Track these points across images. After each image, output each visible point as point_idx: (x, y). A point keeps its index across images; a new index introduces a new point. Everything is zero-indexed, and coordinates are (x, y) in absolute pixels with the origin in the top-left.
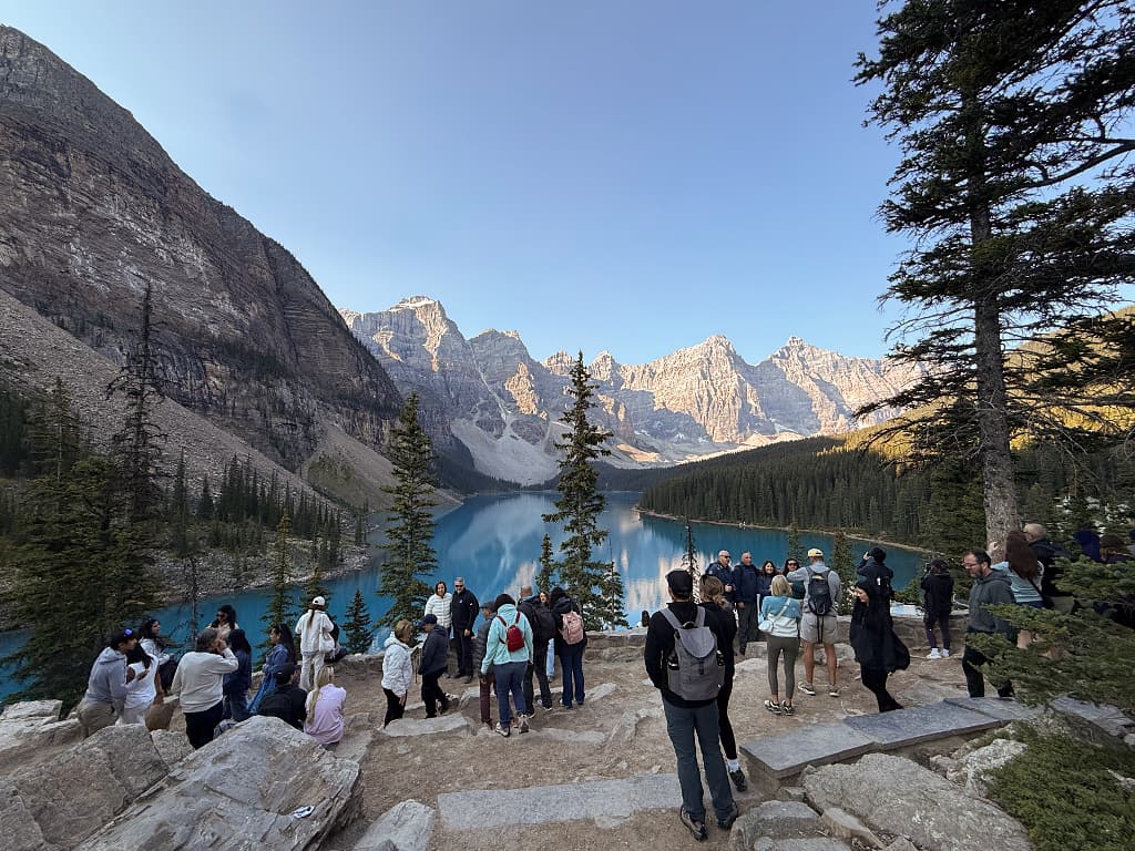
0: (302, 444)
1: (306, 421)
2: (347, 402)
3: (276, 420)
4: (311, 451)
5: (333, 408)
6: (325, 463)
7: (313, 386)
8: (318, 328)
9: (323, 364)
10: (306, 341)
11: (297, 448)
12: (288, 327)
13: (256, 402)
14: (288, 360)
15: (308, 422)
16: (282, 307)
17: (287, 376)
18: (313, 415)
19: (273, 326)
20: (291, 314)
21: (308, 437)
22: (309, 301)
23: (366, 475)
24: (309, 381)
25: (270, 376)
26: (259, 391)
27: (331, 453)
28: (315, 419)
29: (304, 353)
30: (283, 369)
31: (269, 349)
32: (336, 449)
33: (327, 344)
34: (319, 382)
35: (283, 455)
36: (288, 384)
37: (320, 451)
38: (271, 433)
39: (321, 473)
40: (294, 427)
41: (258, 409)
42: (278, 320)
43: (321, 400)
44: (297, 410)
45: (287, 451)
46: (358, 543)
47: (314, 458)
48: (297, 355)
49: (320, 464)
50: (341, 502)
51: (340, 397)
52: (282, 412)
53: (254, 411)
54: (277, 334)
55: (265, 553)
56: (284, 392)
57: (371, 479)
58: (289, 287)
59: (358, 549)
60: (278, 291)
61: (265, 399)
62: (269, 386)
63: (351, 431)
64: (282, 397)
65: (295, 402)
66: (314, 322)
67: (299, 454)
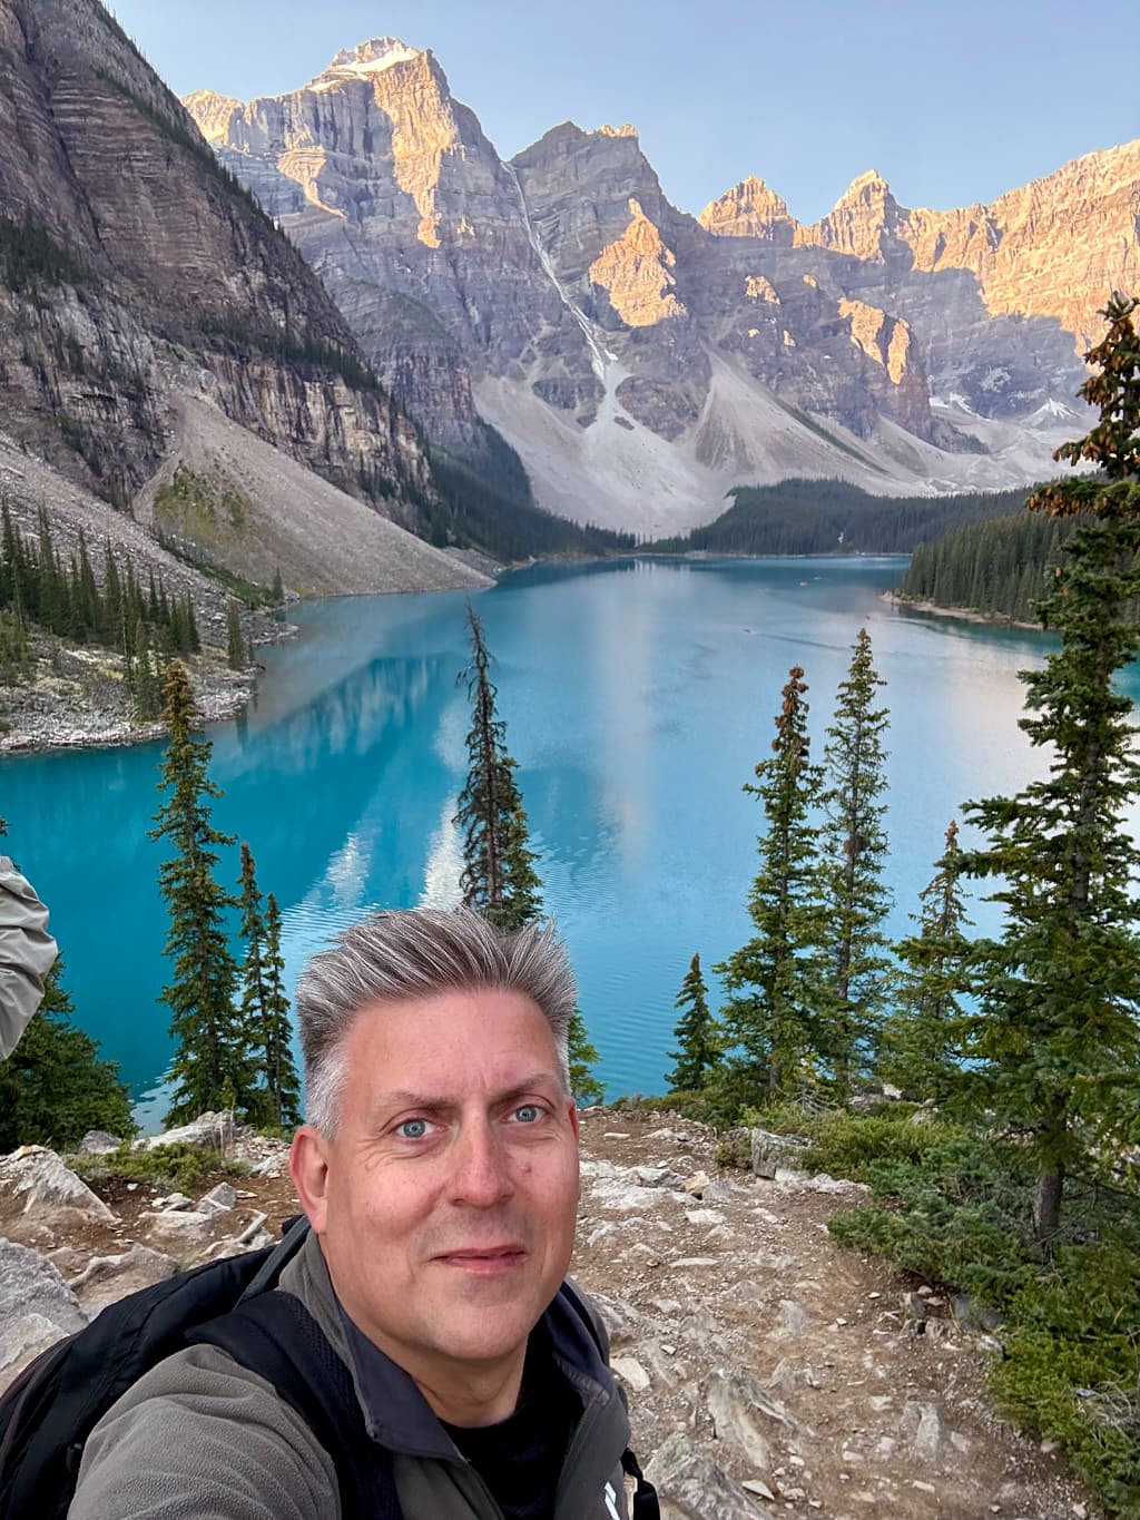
0: (132, 442)
1: (133, 389)
2: (220, 340)
3: (69, 388)
4: (154, 460)
5: (189, 355)
6: (185, 488)
7: (140, 302)
8: (131, 146)
9: (156, 243)
10: (110, 185)
11: (122, 452)
12: (64, 148)
13: (19, 346)
14: (77, 237)
15: (139, 391)
16: (44, 95)
17: (76, 279)
18: (148, 374)
19: (31, 152)
20: (69, 114)
21: (142, 426)
22: (101, 74)
23: (276, 515)
24: (129, 289)
25: (40, 282)
26: (23, 316)
27: (198, 465)
28: (154, 381)
29: (109, 217)
30: (63, 258)
31: (29, 212)
32: (206, 454)
33: (158, 189)
34: (155, 292)
35: (95, 467)
36: (81, 299)
37: (174, 458)
38: (65, 420)
39: (180, 509)
40: (109, 402)
41: (26, 361)
42: (39, 135)
43: (162, 335)
44: (108, 362)
45: (103, 461)
46: (235, 664)
47: (163, 476)
48: (96, 221)
49: (175, 487)
50: (224, 576)
51: (203, 327)
52: (78, 369)
53: (20, 368)
54: (44, 171)
55: (33, 680)
56: (75, 318)
57: (288, 524)
58: (51, 40)
59: (235, 675)
60: (30, 54)
61: (36, 337)
62: (41, 306)
63: (238, 411)
64: (73, 330)
65: (103, 343)
66: (123, 130)
67: (130, 468)
